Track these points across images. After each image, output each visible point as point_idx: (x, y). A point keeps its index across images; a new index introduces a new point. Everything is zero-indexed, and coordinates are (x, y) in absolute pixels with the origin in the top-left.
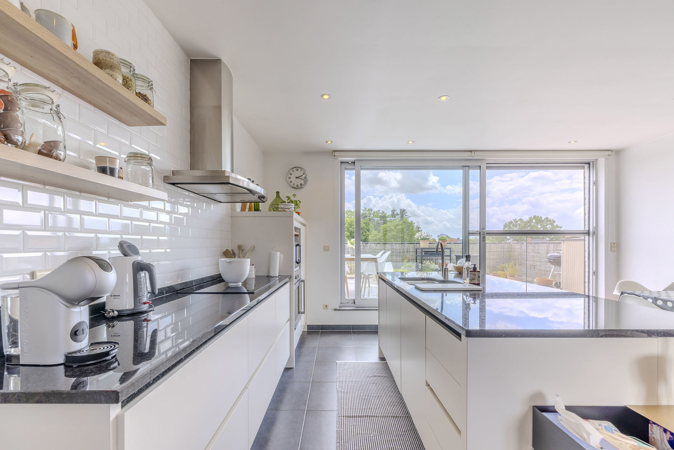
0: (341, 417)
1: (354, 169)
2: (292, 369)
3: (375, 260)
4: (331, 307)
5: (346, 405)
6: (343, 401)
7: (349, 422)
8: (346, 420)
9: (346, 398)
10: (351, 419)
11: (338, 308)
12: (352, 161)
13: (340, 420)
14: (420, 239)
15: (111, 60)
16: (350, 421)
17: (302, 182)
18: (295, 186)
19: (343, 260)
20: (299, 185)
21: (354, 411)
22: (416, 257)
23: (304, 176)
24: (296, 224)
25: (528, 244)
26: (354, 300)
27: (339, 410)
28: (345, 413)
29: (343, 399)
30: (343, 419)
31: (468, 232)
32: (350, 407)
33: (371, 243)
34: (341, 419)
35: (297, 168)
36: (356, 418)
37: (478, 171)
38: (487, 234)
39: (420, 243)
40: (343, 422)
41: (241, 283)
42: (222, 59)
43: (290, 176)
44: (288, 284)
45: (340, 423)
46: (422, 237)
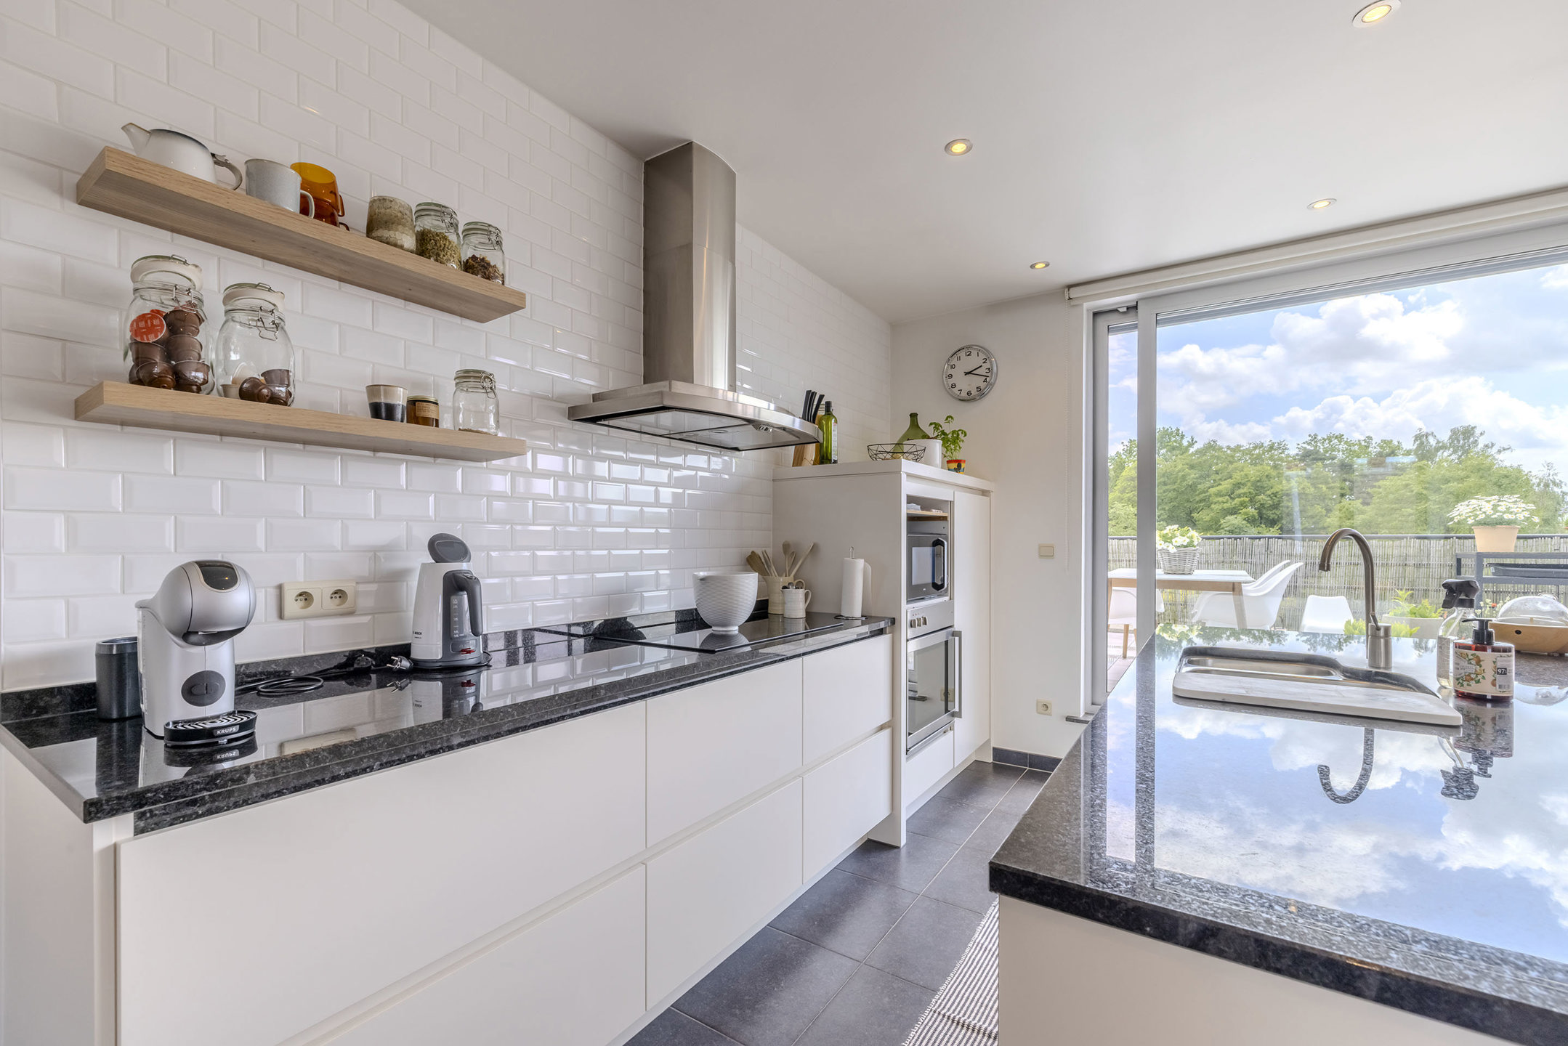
0: (936, 1015)
1: (1135, 327)
2: (896, 850)
3: (1234, 588)
4: (1059, 710)
5: (972, 986)
6: (970, 972)
7: (949, 1039)
8: (946, 1028)
9: (982, 969)
10: (960, 1031)
11: (1081, 717)
12: (1129, 304)
13: (928, 1022)
14: (1471, 521)
15: (388, 210)
16: (955, 1035)
17: (979, 382)
18: (964, 394)
19: (1101, 584)
20: (974, 392)
21: (983, 1013)
23: (988, 365)
27: (945, 993)
28: (953, 1007)
29: (973, 967)
30: (937, 1023)
32: (981, 996)
33: (1269, 538)
34: (933, 1019)
35: (967, 349)
36: (974, 1035)
39: (1473, 538)
40: (935, 1030)
41: (737, 628)
42: (696, 141)
43: (951, 372)
44: (886, 636)
45: (924, 1028)
46: (1483, 517)
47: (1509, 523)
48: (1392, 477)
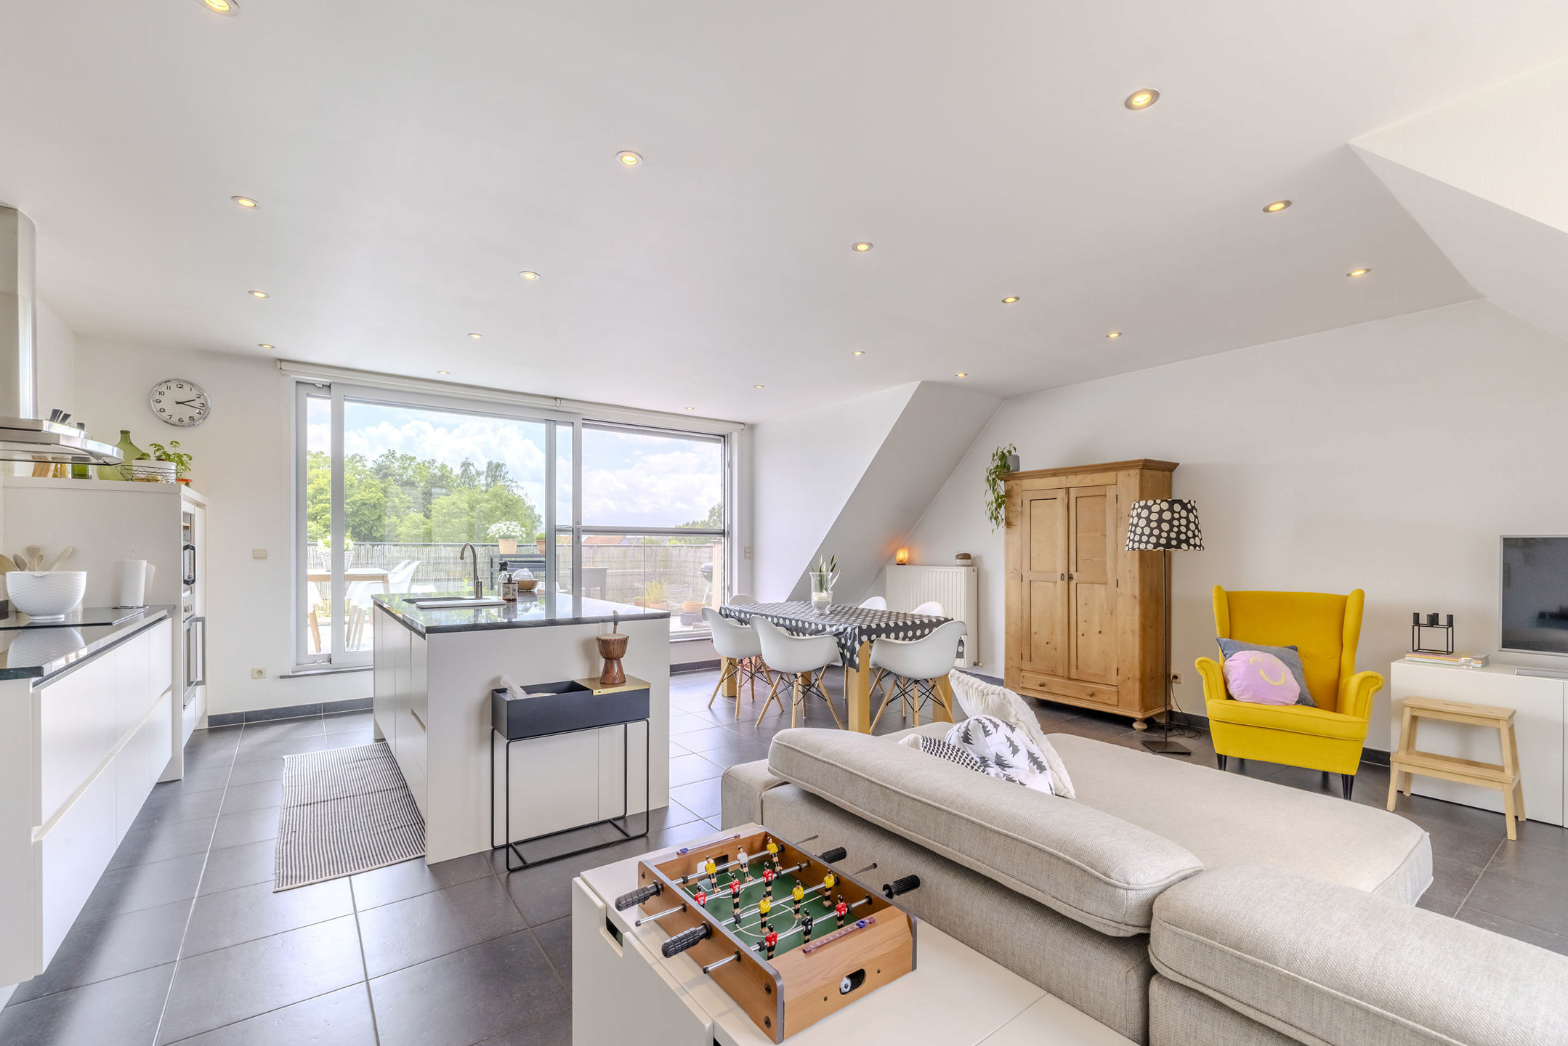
0: (289, 808)
1: (329, 398)
2: (178, 785)
3: (384, 579)
4: (273, 671)
5: (300, 796)
7: (304, 810)
8: (299, 808)
9: (300, 791)
10: (308, 806)
11: (291, 674)
12: (325, 384)
14: (497, 536)
16: (306, 808)
17: (192, 412)
18: (175, 420)
19: (301, 579)
20: (186, 420)
21: (314, 799)
22: (492, 573)
23: (202, 400)
24: (186, 507)
25: (646, 548)
26: (330, 655)
28: (298, 803)
29: (294, 792)
30: (292, 809)
31: (554, 527)
35: (181, 383)
36: (315, 804)
37: (570, 429)
38: (583, 531)
39: (498, 546)
40: (294, 811)
41: (63, 616)
42: (19, 209)
43: (158, 397)
44: (168, 622)
46: (502, 533)
47: (514, 537)
48: (444, 497)
